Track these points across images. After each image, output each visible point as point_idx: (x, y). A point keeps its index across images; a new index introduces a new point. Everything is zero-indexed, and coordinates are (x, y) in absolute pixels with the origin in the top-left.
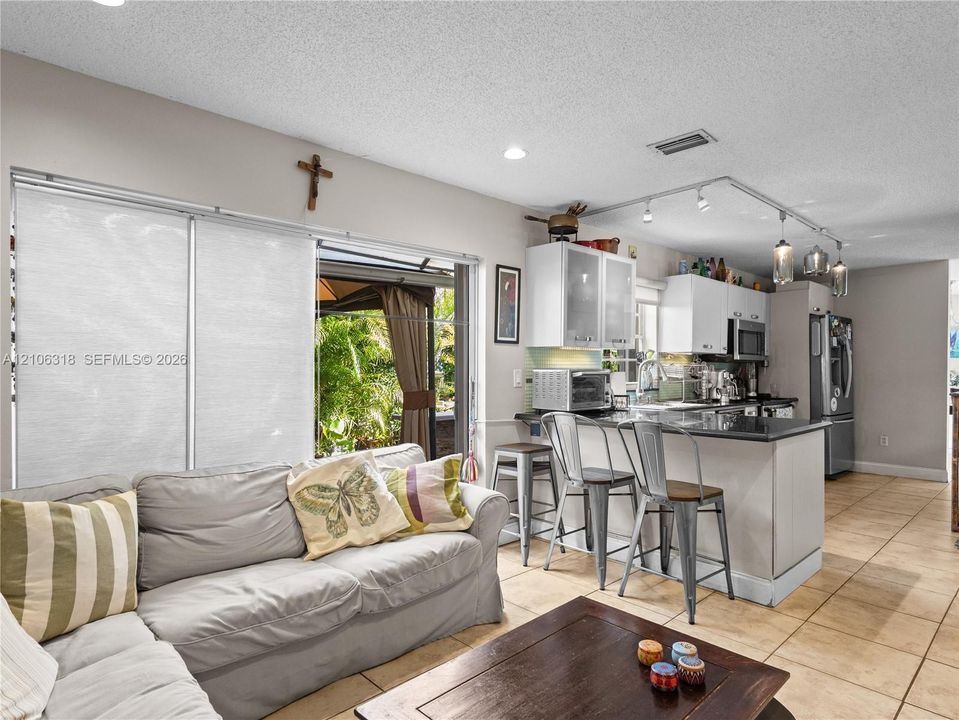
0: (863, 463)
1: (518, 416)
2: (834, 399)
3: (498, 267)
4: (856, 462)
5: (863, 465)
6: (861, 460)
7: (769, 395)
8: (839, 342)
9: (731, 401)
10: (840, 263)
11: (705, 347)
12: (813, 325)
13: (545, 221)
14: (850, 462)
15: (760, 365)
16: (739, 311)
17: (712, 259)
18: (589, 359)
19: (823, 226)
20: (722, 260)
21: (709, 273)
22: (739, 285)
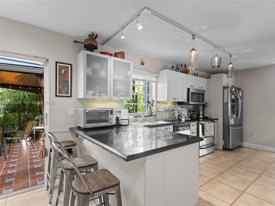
0: (246, 143)
1: (70, 129)
2: (232, 119)
3: (57, 63)
4: (243, 143)
5: (245, 144)
6: (245, 142)
7: (208, 117)
8: (235, 97)
9: (186, 120)
10: (231, 63)
11: (174, 99)
12: (224, 91)
13: (82, 43)
14: (240, 142)
15: (204, 106)
16: (192, 85)
17: (182, 65)
18: (118, 104)
19: (219, 45)
20: (185, 65)
21: (179, 70)
22: (197, 76)
